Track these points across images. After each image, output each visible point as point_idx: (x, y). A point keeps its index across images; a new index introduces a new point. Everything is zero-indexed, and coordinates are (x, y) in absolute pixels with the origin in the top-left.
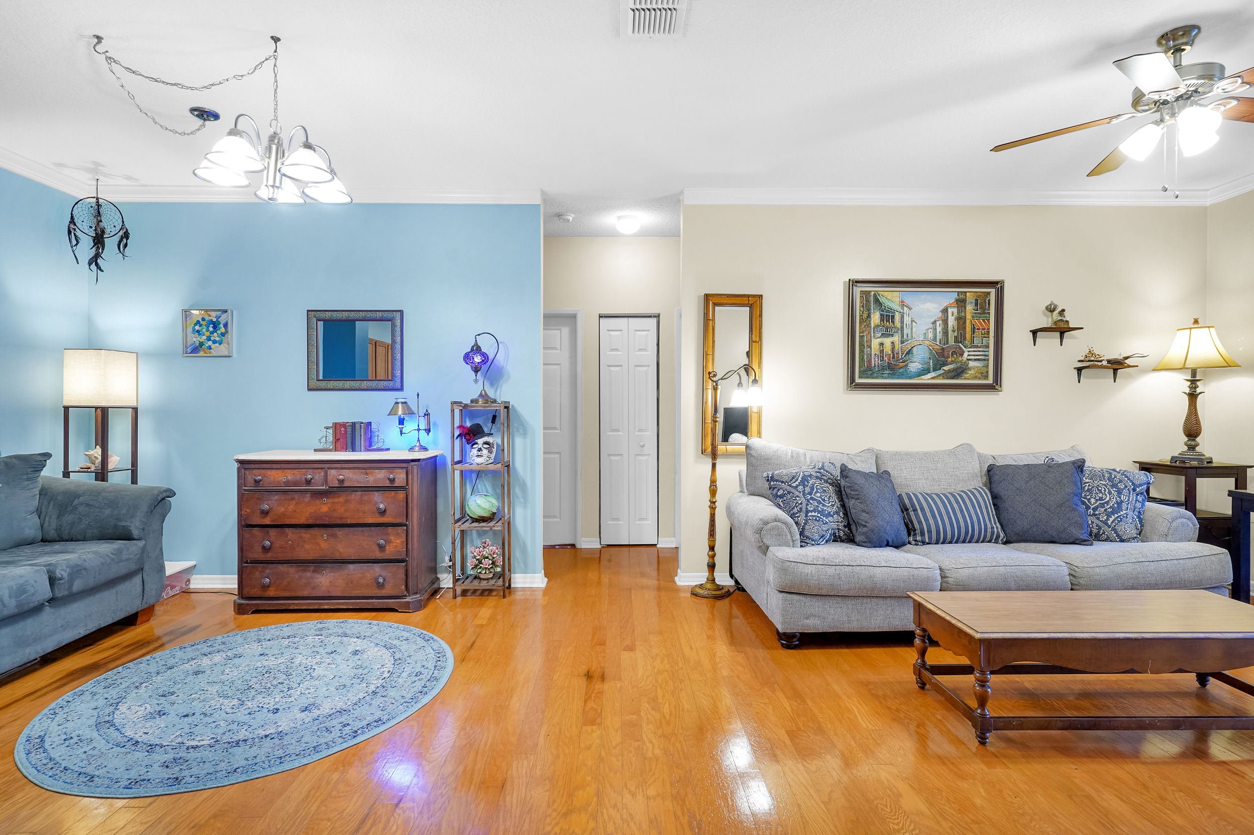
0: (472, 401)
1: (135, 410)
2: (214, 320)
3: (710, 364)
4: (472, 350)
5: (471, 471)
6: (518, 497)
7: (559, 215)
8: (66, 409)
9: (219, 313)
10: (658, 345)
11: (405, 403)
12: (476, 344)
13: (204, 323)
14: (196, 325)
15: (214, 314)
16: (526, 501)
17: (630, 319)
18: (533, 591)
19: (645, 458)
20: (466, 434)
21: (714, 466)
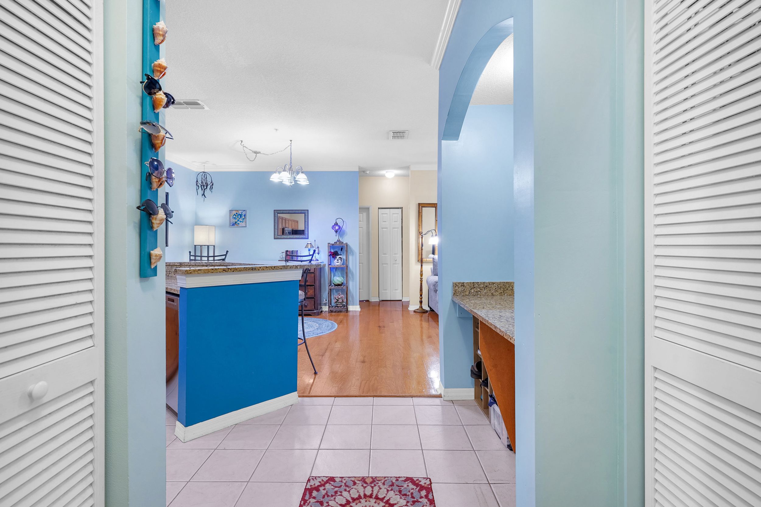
0: (335, 243)
1: (214, 246)
2: (240, 214)
3: (420, 229)
4: (335, 225)
5: (333, 268)
6: (350, 278)
7: (364, 172)
8: (195, 246)
9: (242, 211)
10: (402, 219)
11: (311, 243)
12: (336, 222)
13: (237, 215)
14: (234, 215)
15: (240, 212)
16: (353, 279)
17: (391, 209)
18: (356, 312)
19: (397, 265)
20: (333, 254)
21: (422, 265)
